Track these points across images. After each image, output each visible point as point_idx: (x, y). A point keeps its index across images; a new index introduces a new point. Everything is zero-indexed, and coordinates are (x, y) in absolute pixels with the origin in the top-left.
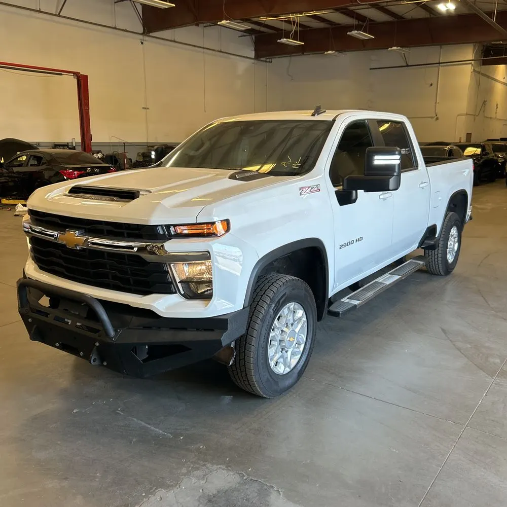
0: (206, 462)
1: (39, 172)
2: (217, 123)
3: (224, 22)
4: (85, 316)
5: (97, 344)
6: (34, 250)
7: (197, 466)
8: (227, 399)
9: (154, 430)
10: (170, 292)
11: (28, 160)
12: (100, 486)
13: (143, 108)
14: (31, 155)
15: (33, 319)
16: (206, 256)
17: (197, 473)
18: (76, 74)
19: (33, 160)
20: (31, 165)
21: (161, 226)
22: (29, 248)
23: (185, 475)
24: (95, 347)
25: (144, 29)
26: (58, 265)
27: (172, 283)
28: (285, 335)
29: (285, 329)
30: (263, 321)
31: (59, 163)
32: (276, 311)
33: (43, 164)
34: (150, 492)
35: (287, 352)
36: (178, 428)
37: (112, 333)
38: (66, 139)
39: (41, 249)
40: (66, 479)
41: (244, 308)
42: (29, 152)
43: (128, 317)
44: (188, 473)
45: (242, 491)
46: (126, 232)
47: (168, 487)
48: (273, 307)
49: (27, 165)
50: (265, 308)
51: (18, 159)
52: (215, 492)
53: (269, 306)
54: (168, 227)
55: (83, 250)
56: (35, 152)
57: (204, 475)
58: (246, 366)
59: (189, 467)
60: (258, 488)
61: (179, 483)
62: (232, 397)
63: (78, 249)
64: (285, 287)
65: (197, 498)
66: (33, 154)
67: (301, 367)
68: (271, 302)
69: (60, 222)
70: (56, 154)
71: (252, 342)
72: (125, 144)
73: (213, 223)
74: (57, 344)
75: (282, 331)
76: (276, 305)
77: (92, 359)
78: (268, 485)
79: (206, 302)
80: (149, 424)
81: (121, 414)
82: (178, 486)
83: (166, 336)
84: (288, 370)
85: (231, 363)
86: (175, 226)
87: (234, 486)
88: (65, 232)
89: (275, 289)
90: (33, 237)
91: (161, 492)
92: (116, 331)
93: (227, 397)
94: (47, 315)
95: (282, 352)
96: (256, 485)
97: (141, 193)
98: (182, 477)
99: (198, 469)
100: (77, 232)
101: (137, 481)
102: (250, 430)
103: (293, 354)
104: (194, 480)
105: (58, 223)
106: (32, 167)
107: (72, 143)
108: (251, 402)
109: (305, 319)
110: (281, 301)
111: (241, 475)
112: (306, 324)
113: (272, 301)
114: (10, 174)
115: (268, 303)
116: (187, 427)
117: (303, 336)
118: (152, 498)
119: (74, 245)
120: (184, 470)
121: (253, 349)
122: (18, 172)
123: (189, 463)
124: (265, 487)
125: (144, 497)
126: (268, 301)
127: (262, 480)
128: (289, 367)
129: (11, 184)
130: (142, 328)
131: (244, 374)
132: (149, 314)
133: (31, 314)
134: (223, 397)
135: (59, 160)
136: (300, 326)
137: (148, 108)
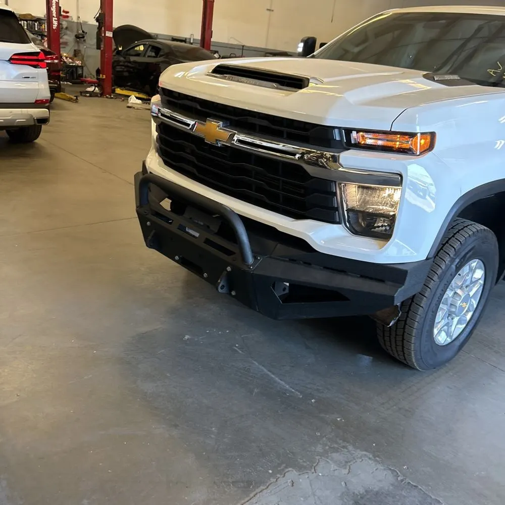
0: (348, 442)
1: (156, 64)
2: (391, 14)
4: (216, 231)
5: (229, 269)
6: (160, 139)
7: (336, 446)
8: (366, 360)
9: (279, 383)
10: (332, 221)
11: (146, 51)
12: (216, 446)
13: (268, 10)
14: (150, 45)
15: (152, 223)
16: (396, 180)
17: (335, 456)
19: (151, 51)
20: (149, 56)
21: (339, 128)
22: (155, 137)
23: (321, 456)
24: (226, 272)
26: (189, 162)
27: (337, 209)
28: (458, 299)
29: (459, 291)
30: (441, 278)
31: (176, 56)
32: (459, 268)
33: (161, 56)
34: (279, 471)
35: (452, 319)
36: (309, 386)
37: (250, 260)
38: (185, 34)
39: (169, 139)
40: (176, 426)
41: (427, 259)
42: (148, 42)
43: (271, 243)
44: (325, 454)
45: (398, 497)
46: (285, 129)
47: (301, 469)
48: (456, 262)
49: (144, 56)
50: (447, 262)
51: (136, 49)
52: (362, 491)
53: (452, 261)
54: (349, 131)
55: (225, 148)
56: (154, 42)
57: (346, 462)
58: (406, 330)
59: (326, 446)
60: (420, 499)
61: (314, 465)
62: (371, 358)
63: (219, 145)
64: (475, 238)
65: (339, 495)
66: (151, 43)
67: (463, 339)
68: (455, 255)
69: (199, 108)
70: (176, 47)
71: (421, 302)
72: (244, 48)
73: (412, 135)
74: (177, 258)
75: (455, 293)
76: (460, 260)
77: (220, 285)
78: (433, 497)
79: (382, 242)
80: (273, 374)
81: (239, 353)
82: (313, 470)
83: (318, 277)
84: (449, 340)
85: (391, 324)
86: (358, 131)
87: (387, 488)
88: (206, 122)
89: (462, 239)
90: (162, 122)
91: (292, 474)
92: (255, 257)
93: (366, 357)
94: (167, 219)
95: (448, 318)
96: (415, 493)
97: (311, 81)
98: (317, 458)
99: (336, 450)
100: (221, 123)
101: (261, 450)
102: (400, 409)
103: (459, 322)
104: (333, 466)
105: (196, 109)
106: (150, 58)
107: (190, 39)
108: (396, 370)
109: (482, 282)
110: (468, 256)
111: (395, 474)
112: (482, 288)
113: (457, 253)
114: (126, 64)
115: (452, 256)
116: (318, 388)
117: (474, 302)
118: (282, 481)
119: (215, 141)
120: (319, 448)
121: (420, 311)
122: (135, 62)
123: (324, 439)
124: (429, 500)
125: (272, 475)
126: (452, 253)
127: (424, 488)
128: (451, 337)
129: (126, 74)
130: (287, 259)
131: (399, 338)
132: (300, 244)
133: (150, 216)
134: (360, 355)
135: (178, 54)
136: (474, 290)
137: (273, 11)
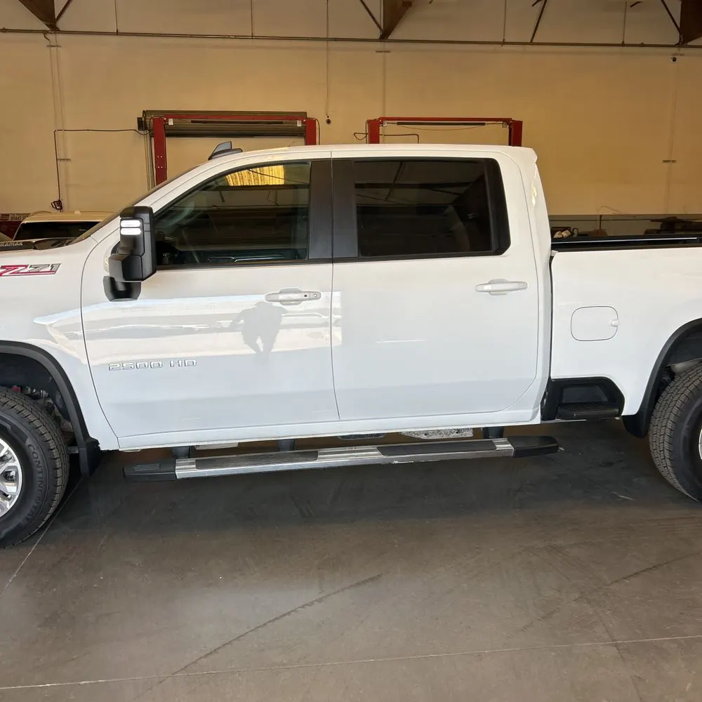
18: (507, 121)
25: (680, 39)
137: (674, 161)
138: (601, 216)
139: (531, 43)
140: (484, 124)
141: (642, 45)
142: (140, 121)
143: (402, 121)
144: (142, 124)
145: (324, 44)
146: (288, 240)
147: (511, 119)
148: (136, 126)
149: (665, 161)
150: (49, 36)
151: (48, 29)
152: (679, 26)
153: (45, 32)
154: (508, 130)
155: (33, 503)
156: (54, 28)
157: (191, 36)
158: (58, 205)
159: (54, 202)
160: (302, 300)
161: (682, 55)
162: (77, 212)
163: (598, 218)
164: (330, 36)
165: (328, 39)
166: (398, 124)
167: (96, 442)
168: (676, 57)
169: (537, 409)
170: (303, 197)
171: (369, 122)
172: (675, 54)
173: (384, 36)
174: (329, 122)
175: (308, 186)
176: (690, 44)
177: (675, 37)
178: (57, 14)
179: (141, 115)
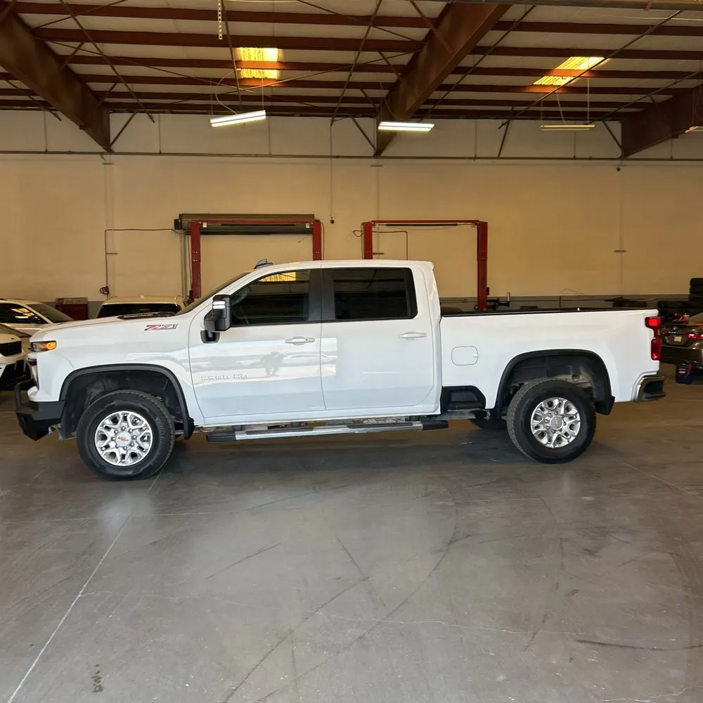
3: (692, 129)
18: (475, 222)
25: (622, 153)
137: (624, 251)
138: (560, 297)
139: (498, 158)
140: (456, 225)
141: (591, 159)
142: (176, 221)
143: (390, 223)
144: (178, 225)
145: (328, 160)
146: (298, 312)
147: (478, 221)
148: (172, 226)
149: (617, 251)
150: (105, 156)
151: (104, 151)
152: (620, 143)
153: (101, 154)
154: (476, 229)
155: (158, 453)
156: (110, 151)
157: (220, 155)
158: (106, 290)
159: (103, 288)
160: (304, 342)
161: (625, 166)
162: (142, 297)
163: (558, 299)
164: (333, 155)
165: (331, 157)
166: (387, 225)
167: (193, 420)
168: (620, 167)
169: (437, 405)
170: (304, 288)
171: (363, 224)
172: (618, 165)
173: (378, 154)
174: (332, 222)
175: (308, 282)
176: (632, 156)
177: (618, 152)
178: (112, 139)
179: (177, 217)
